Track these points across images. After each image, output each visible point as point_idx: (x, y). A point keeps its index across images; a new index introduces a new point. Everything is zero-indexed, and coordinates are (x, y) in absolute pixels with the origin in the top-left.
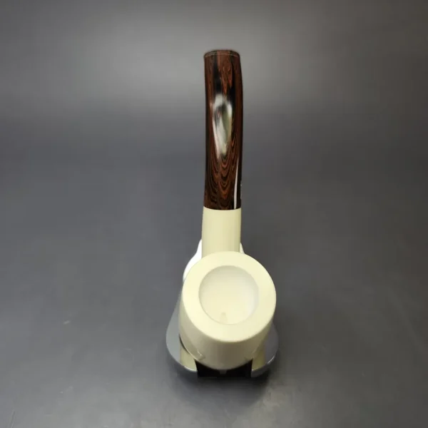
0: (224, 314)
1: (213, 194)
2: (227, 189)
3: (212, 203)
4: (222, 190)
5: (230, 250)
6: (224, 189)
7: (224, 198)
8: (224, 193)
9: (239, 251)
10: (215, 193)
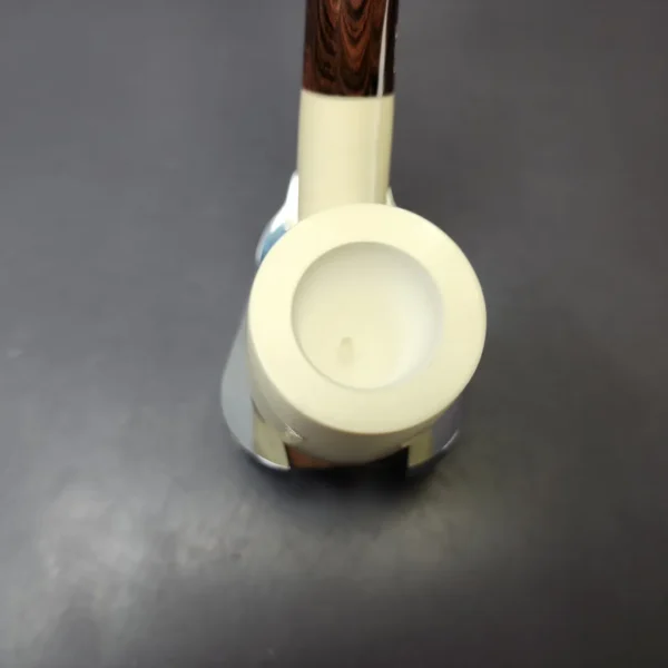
0: (346, 341)
1: (325, 56)
2: (362, 42)
3: (323, 81)
4: (348, 46)
5: (365, 200)
6: (355, 41)
7: (354, 66)
8: (354, 52)
9: (384, 202)
10: (330, 51)
